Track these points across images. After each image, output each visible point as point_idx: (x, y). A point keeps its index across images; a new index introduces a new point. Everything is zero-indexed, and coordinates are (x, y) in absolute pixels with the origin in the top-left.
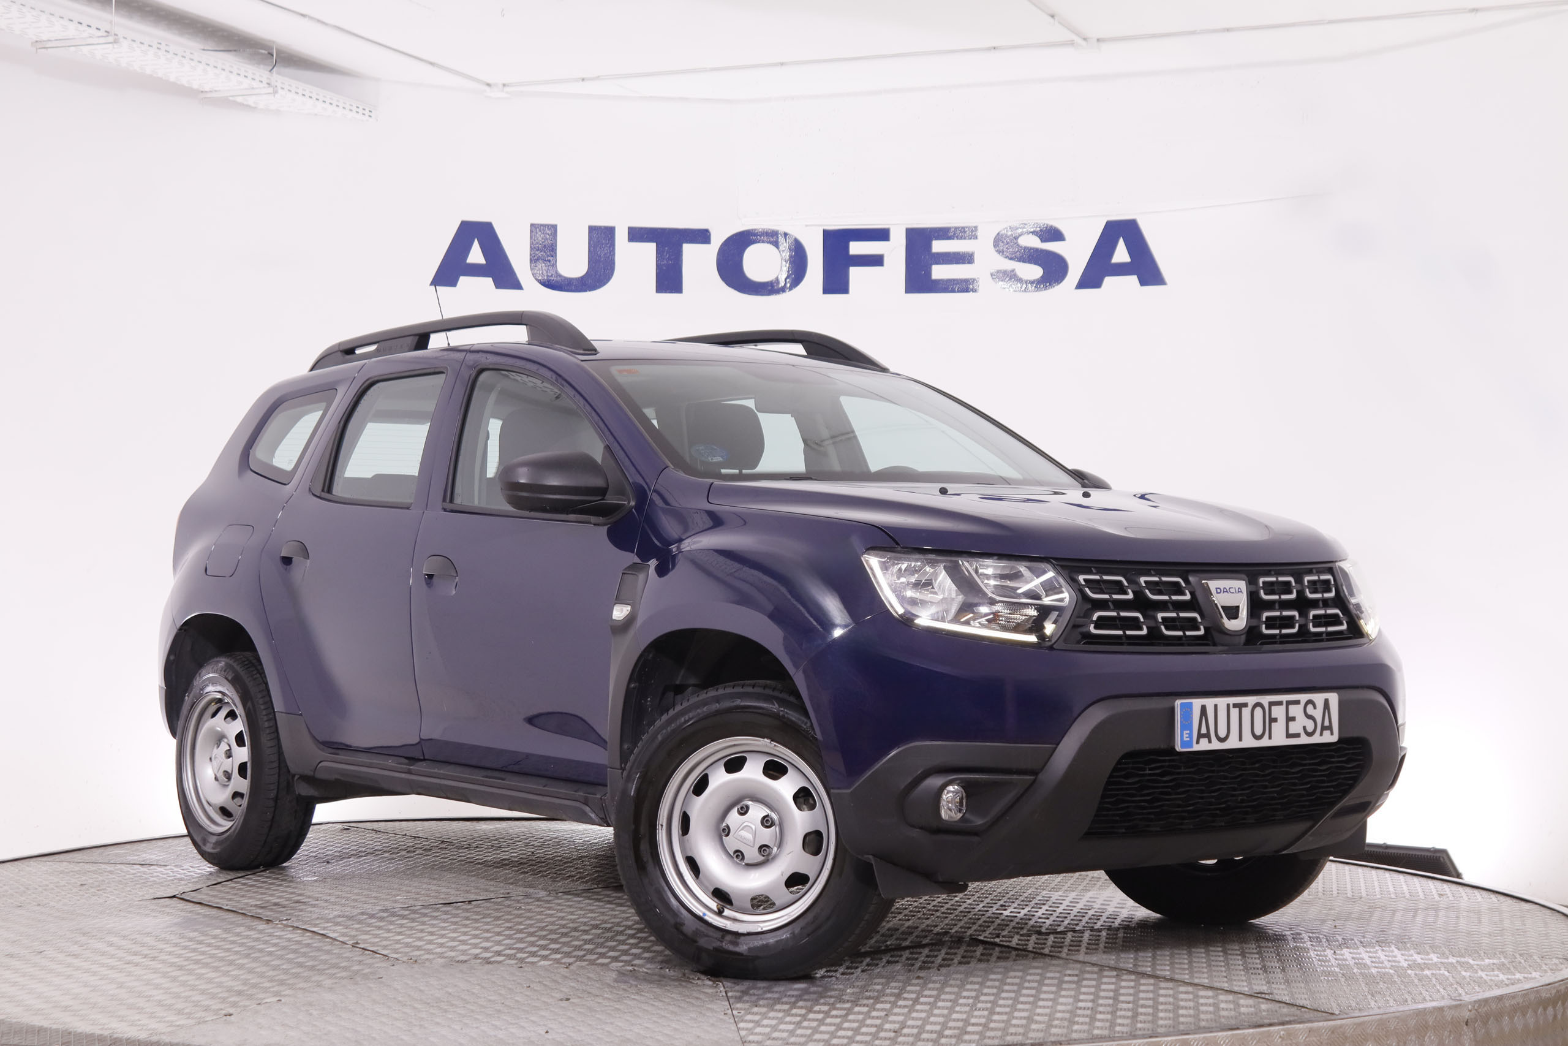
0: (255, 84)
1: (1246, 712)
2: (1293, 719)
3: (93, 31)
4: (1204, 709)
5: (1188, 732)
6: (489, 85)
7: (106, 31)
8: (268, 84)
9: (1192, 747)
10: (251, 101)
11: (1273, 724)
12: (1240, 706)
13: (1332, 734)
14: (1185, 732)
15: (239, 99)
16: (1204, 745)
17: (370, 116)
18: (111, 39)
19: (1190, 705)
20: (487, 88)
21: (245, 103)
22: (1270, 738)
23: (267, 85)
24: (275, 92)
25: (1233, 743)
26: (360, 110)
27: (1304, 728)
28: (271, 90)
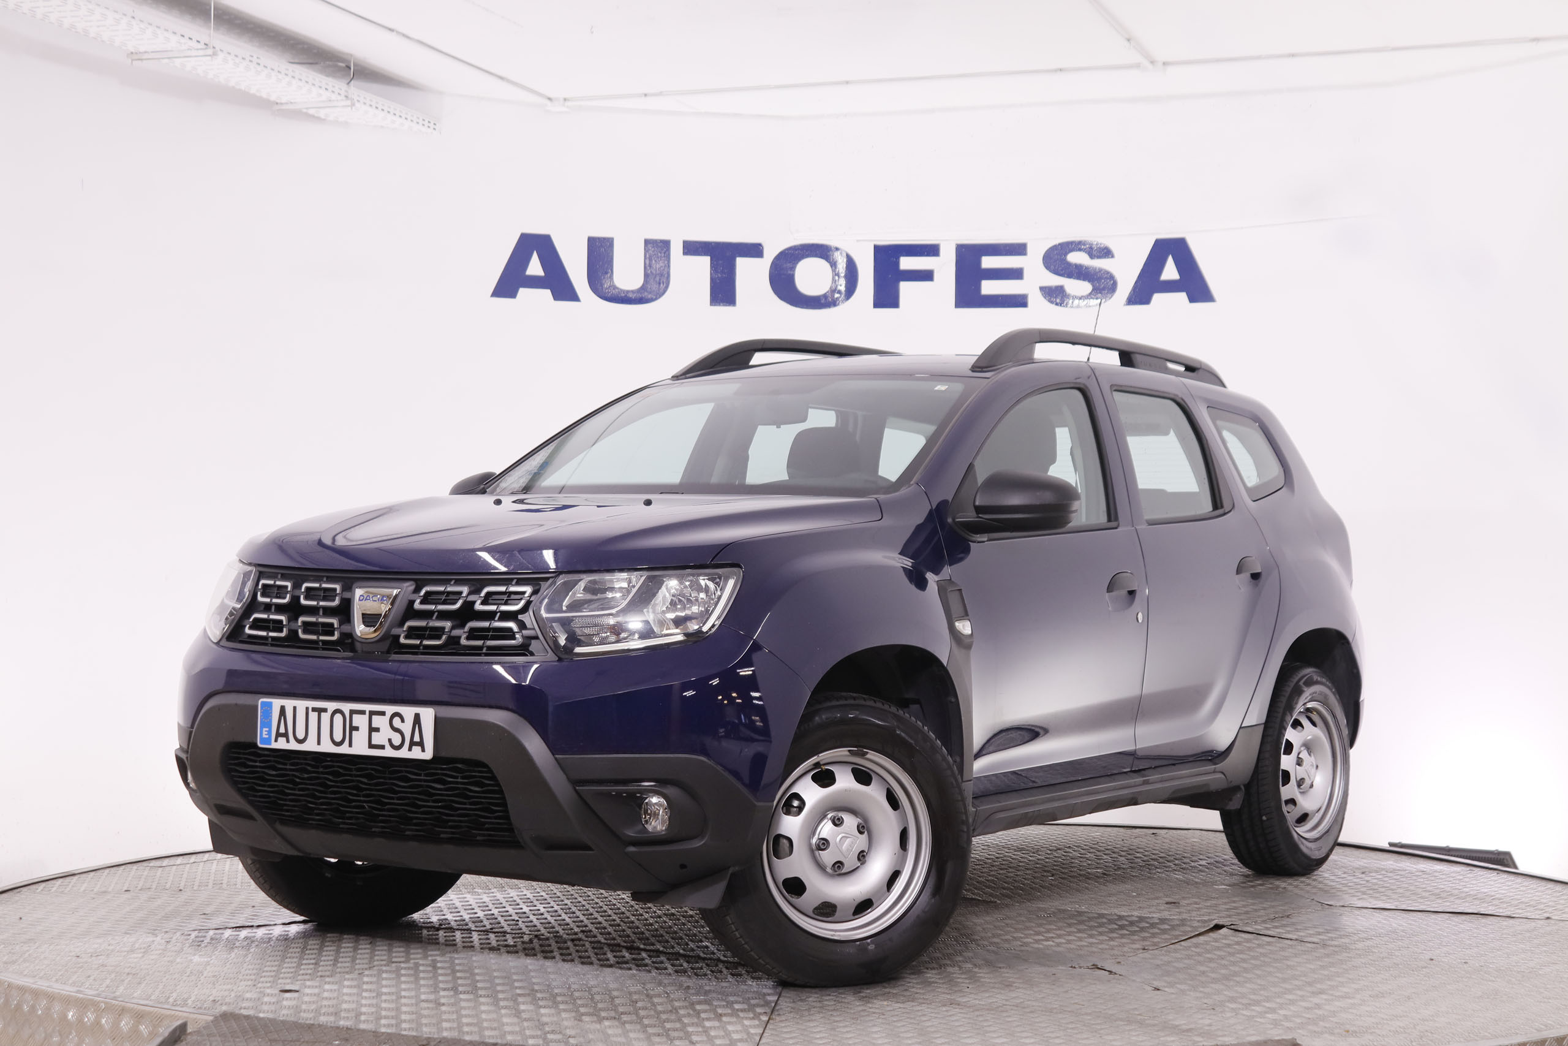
0: (334, 97)
1: (326, 717)
2: (377, 730)
3: (193, 44)
4: (283, 710)
5: (267, 729)
6: (550, 99)
7: (205, 44)
8: (346, 97)
9: (270, 744)
10: (322, 114)
11: (354, 732)
12: (320, 711)
13: (423, 750)
14: (265, 729)
15: (311, 112)
16: (281, 744)
17: (434, 129)
18: (210, 51)
19: (270, 705)
20: (548, 102)
21: (316, 115)
22: (350, 745)
23: (344, 98)
24: (353, 105)
25: (310, 746)
26: (426, 123)
27: (390, 740)
28: (349, 103)
